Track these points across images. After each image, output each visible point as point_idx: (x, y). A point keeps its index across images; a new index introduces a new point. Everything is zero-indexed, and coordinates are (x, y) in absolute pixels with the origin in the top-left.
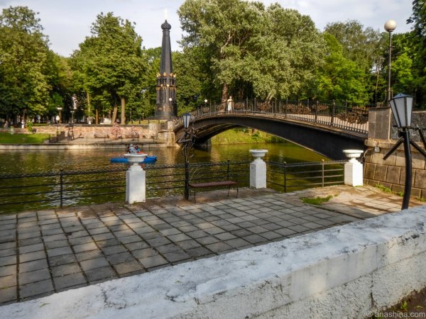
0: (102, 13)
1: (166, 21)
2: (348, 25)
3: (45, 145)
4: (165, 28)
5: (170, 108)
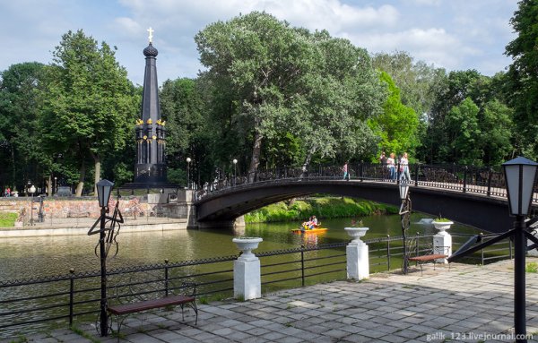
0: (70, 32)
1: (150, 44)
2: (395, 57)
3: (17, 229)
4: (150, 54)
5: (158, 170)
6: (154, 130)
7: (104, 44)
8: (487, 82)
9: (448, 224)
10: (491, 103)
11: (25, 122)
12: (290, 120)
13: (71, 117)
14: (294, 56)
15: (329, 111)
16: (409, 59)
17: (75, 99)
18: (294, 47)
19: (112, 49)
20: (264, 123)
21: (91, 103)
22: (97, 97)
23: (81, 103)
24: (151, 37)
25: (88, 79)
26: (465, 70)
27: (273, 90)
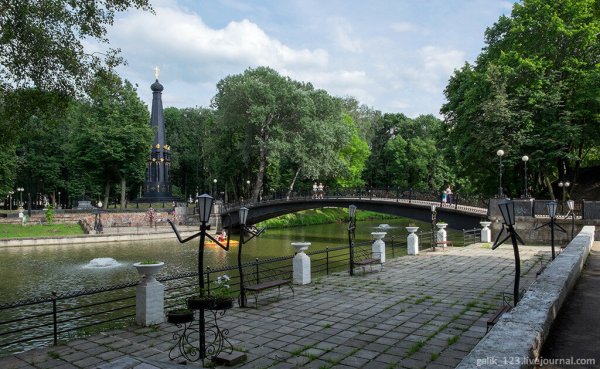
1: (156, 80)
4: (157, 89)
5: (166, 187)
6: (162, 154)
7: (126, 81)
8: (412, 123)
9: (445, 225)
10: (414, 139)
11: (32, 142)
12: (292, 152)
13: (107, 143)
14: (296, 104)
15: (321, 146)
16: (356, 102)
17: (111, 129)
18: (295, 98)
19: (135, 86)
20: (273, 154)
21: (124, 132)
22: (130, 127)
23: (116, 131)
24: (157, 75)
25: (121, 112)
26: (395, 113)
27: (278, 128)
